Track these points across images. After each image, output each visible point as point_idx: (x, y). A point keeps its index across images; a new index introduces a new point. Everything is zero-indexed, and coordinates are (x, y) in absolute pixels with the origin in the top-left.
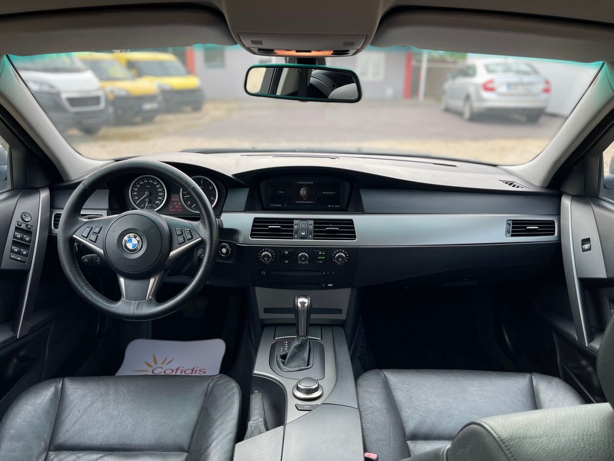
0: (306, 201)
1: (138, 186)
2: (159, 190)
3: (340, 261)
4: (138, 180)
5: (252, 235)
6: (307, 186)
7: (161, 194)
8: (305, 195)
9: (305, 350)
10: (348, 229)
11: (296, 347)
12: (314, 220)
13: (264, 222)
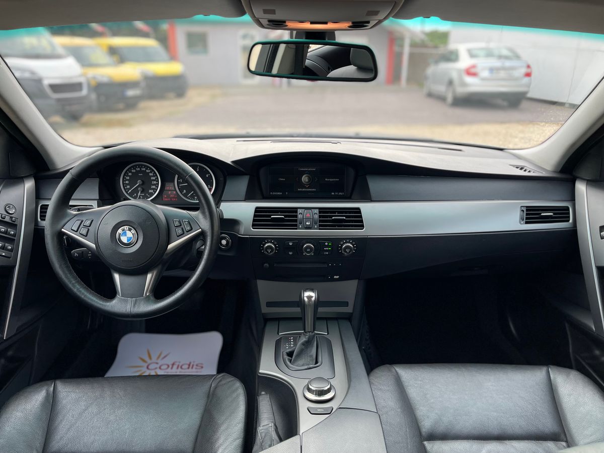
0: (308, 188)
1: (129, 174)
2: (153, 178)
3: (348, 252)
4: (130, 168)
5: (253, 225)
6: (309, 173)
7: (155, 182)
8: (307, 182)
9: (312, 346)
10: (355, 219)
11: (303, 344)
12: (319, 208)
13: (266, 212)
